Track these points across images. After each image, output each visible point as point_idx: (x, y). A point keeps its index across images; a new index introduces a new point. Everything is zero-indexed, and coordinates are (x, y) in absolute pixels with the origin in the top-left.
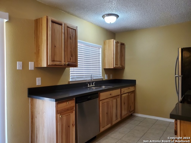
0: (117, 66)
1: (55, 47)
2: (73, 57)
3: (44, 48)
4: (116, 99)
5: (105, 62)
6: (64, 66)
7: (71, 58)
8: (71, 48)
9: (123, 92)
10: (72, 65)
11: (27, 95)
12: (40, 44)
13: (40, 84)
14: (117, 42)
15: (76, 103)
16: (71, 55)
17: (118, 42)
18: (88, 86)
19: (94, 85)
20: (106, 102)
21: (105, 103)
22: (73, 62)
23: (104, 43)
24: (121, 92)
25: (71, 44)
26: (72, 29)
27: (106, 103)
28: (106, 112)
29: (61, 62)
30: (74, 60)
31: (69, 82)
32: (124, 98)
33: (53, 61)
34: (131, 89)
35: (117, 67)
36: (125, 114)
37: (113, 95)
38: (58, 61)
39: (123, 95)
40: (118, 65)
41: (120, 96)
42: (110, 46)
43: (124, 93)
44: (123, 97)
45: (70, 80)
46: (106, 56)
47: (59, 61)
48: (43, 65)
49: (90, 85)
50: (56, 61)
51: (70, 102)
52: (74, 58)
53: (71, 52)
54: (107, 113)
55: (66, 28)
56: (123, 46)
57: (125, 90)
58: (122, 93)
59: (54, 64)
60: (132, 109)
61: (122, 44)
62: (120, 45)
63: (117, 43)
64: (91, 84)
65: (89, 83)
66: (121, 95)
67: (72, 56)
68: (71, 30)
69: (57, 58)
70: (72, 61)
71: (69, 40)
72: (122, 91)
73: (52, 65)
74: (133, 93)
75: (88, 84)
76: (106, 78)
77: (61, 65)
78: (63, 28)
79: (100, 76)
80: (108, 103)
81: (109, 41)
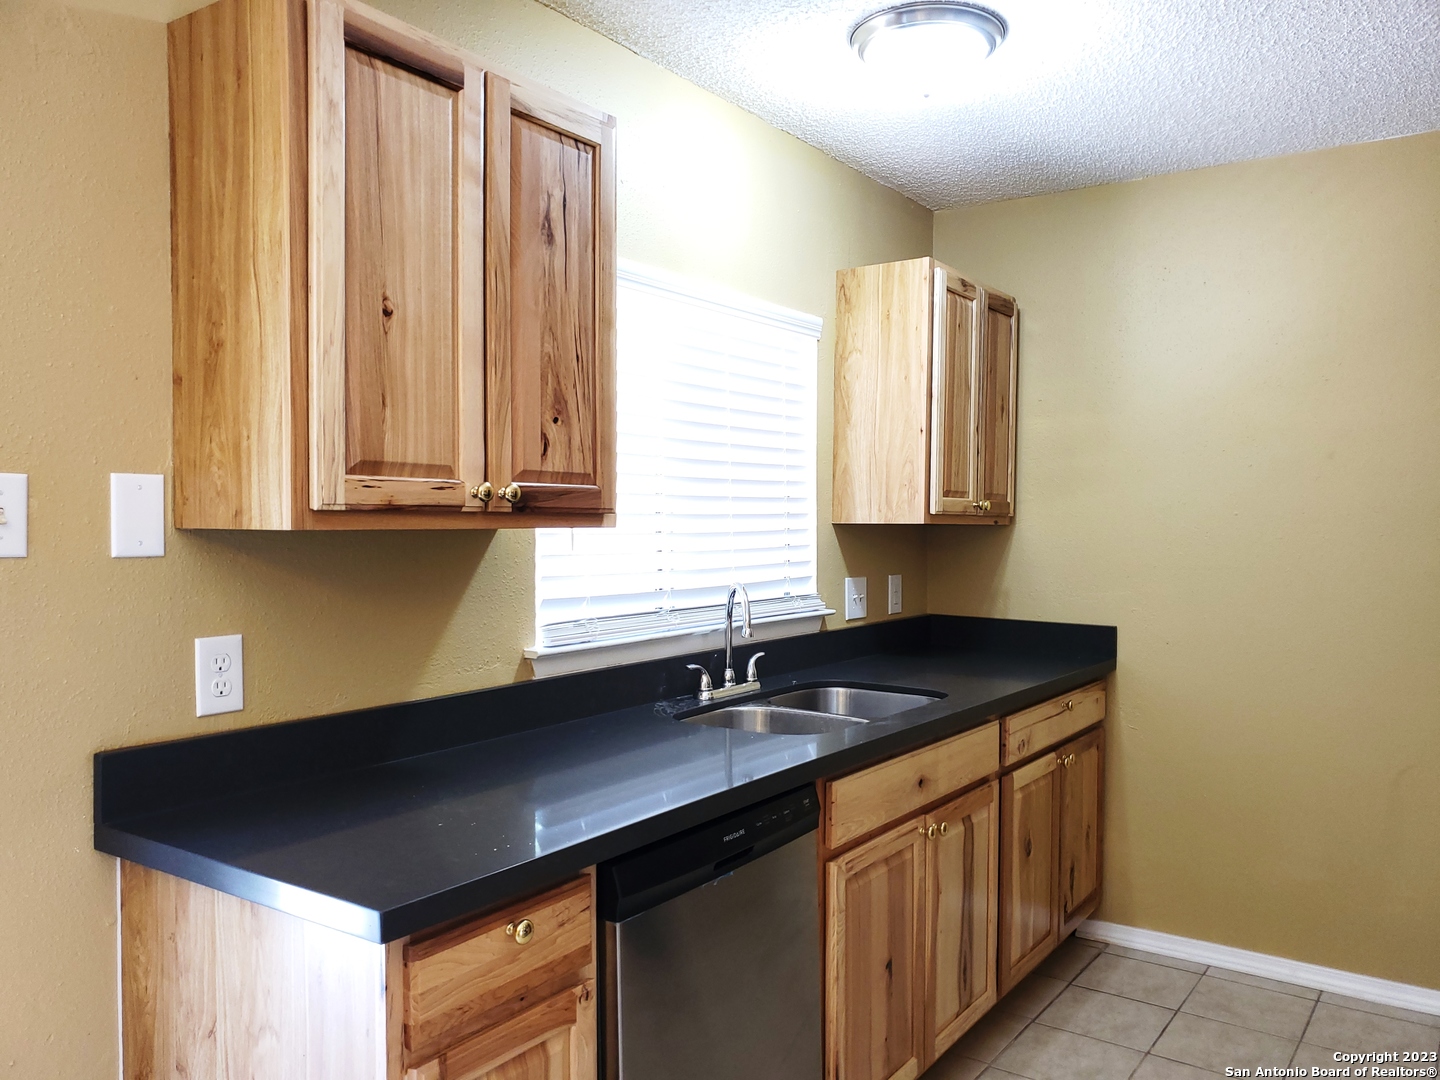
0: (956, 504)
1: (387, 313)
2: (567, 424)
3: (269, 328)
4: (967, 821)
5: (845, 470)
6: (484, 512)
7: (553, 431)
8: (550, 330)
9: (1023, 744)
10: (564, 503)
11: (91, 825)
12: (226, 287)
13: (234, 701)
14: (959, 288)
15: (605, 912)
16: (550, 398)
17: (964, 283)
18: (705, 696)
19: (752, 685)
20: (886, 860)
21: (873, 875)
22: (567, 476)
23: (844, 296)
24: (1002, 746)
25: (552, 286)
26: (561, 134)
27: (883, 870)
28: (879, 953)
29: (449, 471)
30: (577, 456)
31: (526, 663)
32: (1026, 800)
33: (367, 465)
34: (1082, 708)
35: (959, 509)
36: (1031, 943)
37: (942, 788)
38: (415, 469)
39: (1021, 777)
40: (963, 494)
41: (995, 785)
42: (895, 315)
43: (1025, 753)
44: (1018, 796)
45: (539, 646)
46: (859, 411)
47: (431, 470)
48: (255, 512)
49: (717, 682)
50: (400, 468)
51: (544, 917)
52: (579, 429)
53: (550, 367)
54: (889, 966)
55: (502, 120)
56: (1000, 317)
57: (1035, 727)
58: (1011, 760)
59: (374, 498)
60: (1083, 888)
61: (1001, 308)
62: (981, 313)
63: (959, 292)
64: (729, 673)
65: (713, 662)
66: (1005, 773)
67: (559, 414)
68: (548, 145)
69: (406, 441)
70: (556, 462)
71: (533, 251)
72: (1013, 743)
73: (353, 511)
74: (1090, 746)
75: (705, 679)
76: (851, 608)
77: (454, 511)
78: (473, 119)
79: (804, 597)
80: (896, 864)
81: (888, 276)
